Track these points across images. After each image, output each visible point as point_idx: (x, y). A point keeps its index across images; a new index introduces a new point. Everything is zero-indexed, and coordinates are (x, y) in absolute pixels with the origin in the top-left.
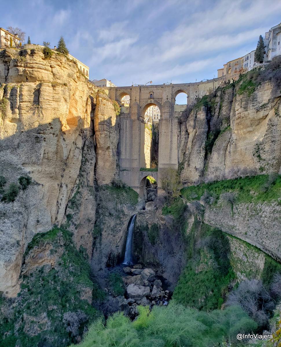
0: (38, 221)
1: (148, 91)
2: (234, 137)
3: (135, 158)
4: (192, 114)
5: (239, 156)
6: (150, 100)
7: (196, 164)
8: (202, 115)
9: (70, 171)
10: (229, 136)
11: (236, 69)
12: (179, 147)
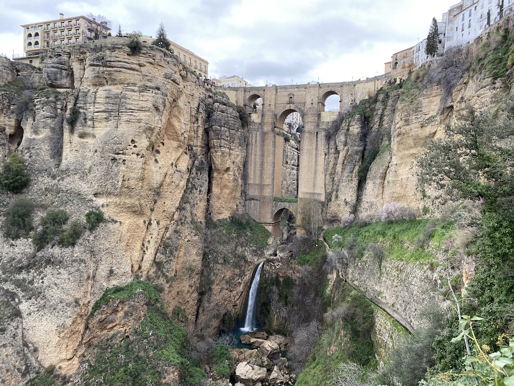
0: (111, 272)
1: (286, 94)
2: (395, 160)
3: (267, 184)
4: (343, 125)
5: (399, 188)
6: (289, 105)
7: (347, 196)
8: (356, 129)
9: (164, 203)
10: (389, 159)
11: (404, 62)
12: (326, 170)
